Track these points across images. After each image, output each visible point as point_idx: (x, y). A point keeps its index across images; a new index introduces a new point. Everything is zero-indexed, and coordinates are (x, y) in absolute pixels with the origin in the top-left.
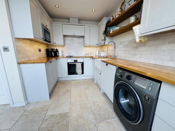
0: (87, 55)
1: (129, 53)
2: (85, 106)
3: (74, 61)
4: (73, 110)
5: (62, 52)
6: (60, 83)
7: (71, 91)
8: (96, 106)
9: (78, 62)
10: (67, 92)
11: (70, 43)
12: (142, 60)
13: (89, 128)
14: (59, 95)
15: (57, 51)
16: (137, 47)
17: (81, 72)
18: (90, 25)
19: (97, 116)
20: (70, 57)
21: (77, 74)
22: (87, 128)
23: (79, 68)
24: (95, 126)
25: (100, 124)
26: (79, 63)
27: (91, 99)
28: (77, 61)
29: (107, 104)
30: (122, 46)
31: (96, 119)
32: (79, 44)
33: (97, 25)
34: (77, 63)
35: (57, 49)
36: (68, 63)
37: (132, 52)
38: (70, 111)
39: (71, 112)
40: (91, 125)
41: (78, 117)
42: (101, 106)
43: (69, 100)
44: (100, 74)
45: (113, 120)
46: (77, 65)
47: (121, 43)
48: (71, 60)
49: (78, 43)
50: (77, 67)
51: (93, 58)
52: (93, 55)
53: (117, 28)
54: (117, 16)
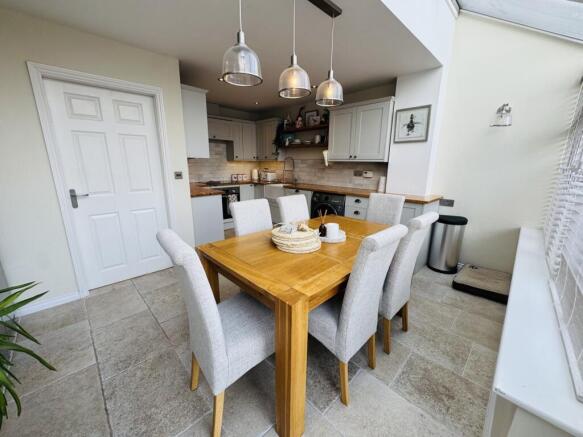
18: (243, 121)
26: (234, 195)
30: (304, 165)
34: (229, 196)
51: (256, 184)
52: (246, 179)
53: (298, 141)
54: (298, 127)
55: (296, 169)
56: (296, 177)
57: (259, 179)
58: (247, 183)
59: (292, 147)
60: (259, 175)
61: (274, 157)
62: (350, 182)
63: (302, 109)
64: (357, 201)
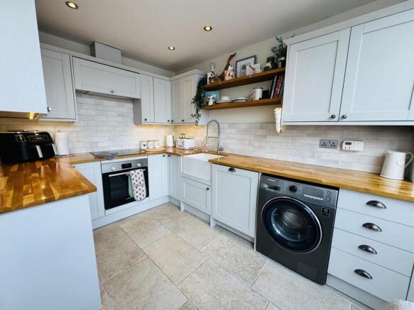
0: (145, 145)
1: (250, 145)
2: (209, 268)
3: (124, 166)
4: (192, 291)
7: (145, 250)
8: (225, 257)
9: (133, 167)
10: (133, 257)
12: (275, 157)
13: (249, 302)
14: (119, 277)
16: (265, 136)
17: (145, 193)
18: (154, 75)
19: (241, 273)
21: (133, 200)
22: (245, 304)
23: (138, 183)
24: (254, 291)
25: (257, 283)
26: (138, 171)
27: (205, 248)
28: (130, 165)
29: (238, 245)
30: (233, 131)
31: (245, 280)
32: (120, 119)
33: (167, 78)
34: (132, 172)
36: (105, 175)
37: (257, 144)
38: (189, 296)
39: (191, 297)
40: (247, 294)
41: (215, 297)
42: (232, 253)
43: (162, 274)
44: (208, 189)
45: (265, 265)
46: (133, 177)
47: (231, 125)
48: (113, 166)
49: (119, 116)
50: (133, 182)
51: (169, 154)
52: (159, 146)
53: (226, 99)
54: (227, 78)
55: (222, 135)
56: (221, 145)
57: (175, 147)
58: (159, 153)
59: (218, 106)
60: (175, 143)
61: (194, 120)
62: (312, 156)
63: (232, 57)
64: (373, 204)
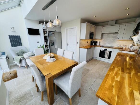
0: (118, 46)
5: (100, 43)
6: (93, 60)
11: (106, 37)
15: (97, 42)
17: (108, 57)
18: (126, 23)
20: (103, 47)
21: (105, 58)
26: (108, 51)
28: (106, 50)
34: (106, 51)
35: (97, 41)
36: (100, 50)
38: (91, 70)
43: (93, 67)
46: (106, 52)
48: (103, 49)
49: (113, 37)
50: (106, 54)
